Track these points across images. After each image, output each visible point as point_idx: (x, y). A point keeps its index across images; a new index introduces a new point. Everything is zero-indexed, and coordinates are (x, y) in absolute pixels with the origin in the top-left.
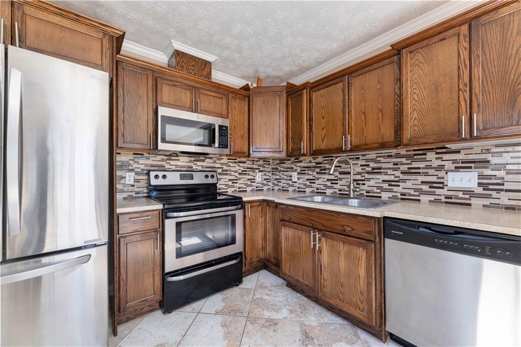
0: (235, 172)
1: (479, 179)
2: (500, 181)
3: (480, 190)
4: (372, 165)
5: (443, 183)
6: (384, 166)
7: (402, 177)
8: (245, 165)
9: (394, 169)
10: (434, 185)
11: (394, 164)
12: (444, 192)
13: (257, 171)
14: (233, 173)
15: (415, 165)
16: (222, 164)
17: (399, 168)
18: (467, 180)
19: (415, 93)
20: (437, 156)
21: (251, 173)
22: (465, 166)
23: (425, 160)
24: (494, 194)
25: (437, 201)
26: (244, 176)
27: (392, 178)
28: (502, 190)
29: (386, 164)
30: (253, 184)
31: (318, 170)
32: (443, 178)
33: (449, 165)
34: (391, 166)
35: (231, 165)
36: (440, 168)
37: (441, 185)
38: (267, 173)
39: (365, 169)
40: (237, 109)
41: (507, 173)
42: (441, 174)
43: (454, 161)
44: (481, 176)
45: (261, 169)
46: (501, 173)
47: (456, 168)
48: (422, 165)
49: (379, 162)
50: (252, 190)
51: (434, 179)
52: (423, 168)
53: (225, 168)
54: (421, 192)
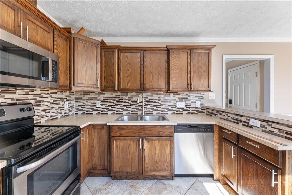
0: (48, 102)
1: (185, 104)
2: (190, 105)
3: (185, 108)
4: (149, 98)
5: (175, 106)
6: (154, 98)
7: (161, 103)
8: (56, 96)
9: (159, 100)
10: (173, 107)
11: (158, 98)
12: (176, 109)
13: (65, 100)
14: (46, 104)
15: (167, 98)
16: (35, 95)
17: (160, 100)
18: (181, 105)
19: (174, 70)
20: (174, 95)
21: (61, 102)
22: (182, 99)
23: (169, 97)
24: (188, 109)
25: (174, 113)
26: (55, 106)
27: (158, 104)
28: (190, 108)
29: (155, 97)
30: (63, 111)
31: (117, 100)
32: (175, 104)
33: (177, 99)
34: (157, 98)
35: (44, 96)
36: (175, 100)
37: (175, 107)
38: (72, 102)
39: (145, 100)
40: (61, 46)
41: (191, 102)
42: (175, 102)
43: (179, 97)
44: (186, 103)
45: (68, 98)
46: (190, 102)
47: (179, 100)
48: (169, 98)
49: (152, 96)
50: (62, 117)
51: (172, 104)
52: (169, 100)
53: (38, 99)
54: (168, 110)
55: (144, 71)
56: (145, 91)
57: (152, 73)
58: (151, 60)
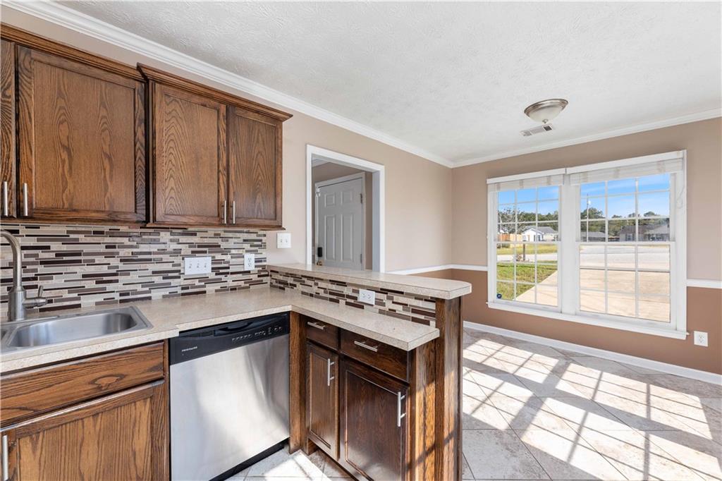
1: (212, 263)
2: (226, 265)
3: (213, 276)
4: (56, 246)
5: (179, 271)
6: (86, 249)
7: (122, 266)
9: (108, 256)
10: (170, 275)
11: (107, 247)
12: (181, 281)
15: (144, 248)
17: (118, 253)
18: (199, 266)
19: (171, 153)
20: (172, 237)
22: (198, 250)
23: (156, 242)
24: (222, 277)
25: (173, 295)
27: (105, 269)
28: (228, 273)
29: (89, 244)
32: (179, 265)
33: (186, 250)
34: (102, 249)
36: (177, 252)
37: (177, 274)
39: (36, 256)
41: (232, 257)
42: (177, 260)
43: (191, 245)
44: (214, 261)
46: (227, 258)
47: (193, 252)
48: (154, 248)
49: (76, 242)
51: (169, 267)
52: (155, 253)
54: (152, 286)
55: (22, 133)
56: (25, 218)
57: (68, 149)
58: (60, 95)
